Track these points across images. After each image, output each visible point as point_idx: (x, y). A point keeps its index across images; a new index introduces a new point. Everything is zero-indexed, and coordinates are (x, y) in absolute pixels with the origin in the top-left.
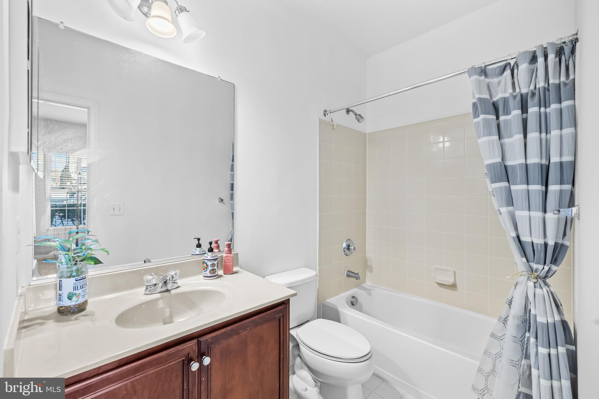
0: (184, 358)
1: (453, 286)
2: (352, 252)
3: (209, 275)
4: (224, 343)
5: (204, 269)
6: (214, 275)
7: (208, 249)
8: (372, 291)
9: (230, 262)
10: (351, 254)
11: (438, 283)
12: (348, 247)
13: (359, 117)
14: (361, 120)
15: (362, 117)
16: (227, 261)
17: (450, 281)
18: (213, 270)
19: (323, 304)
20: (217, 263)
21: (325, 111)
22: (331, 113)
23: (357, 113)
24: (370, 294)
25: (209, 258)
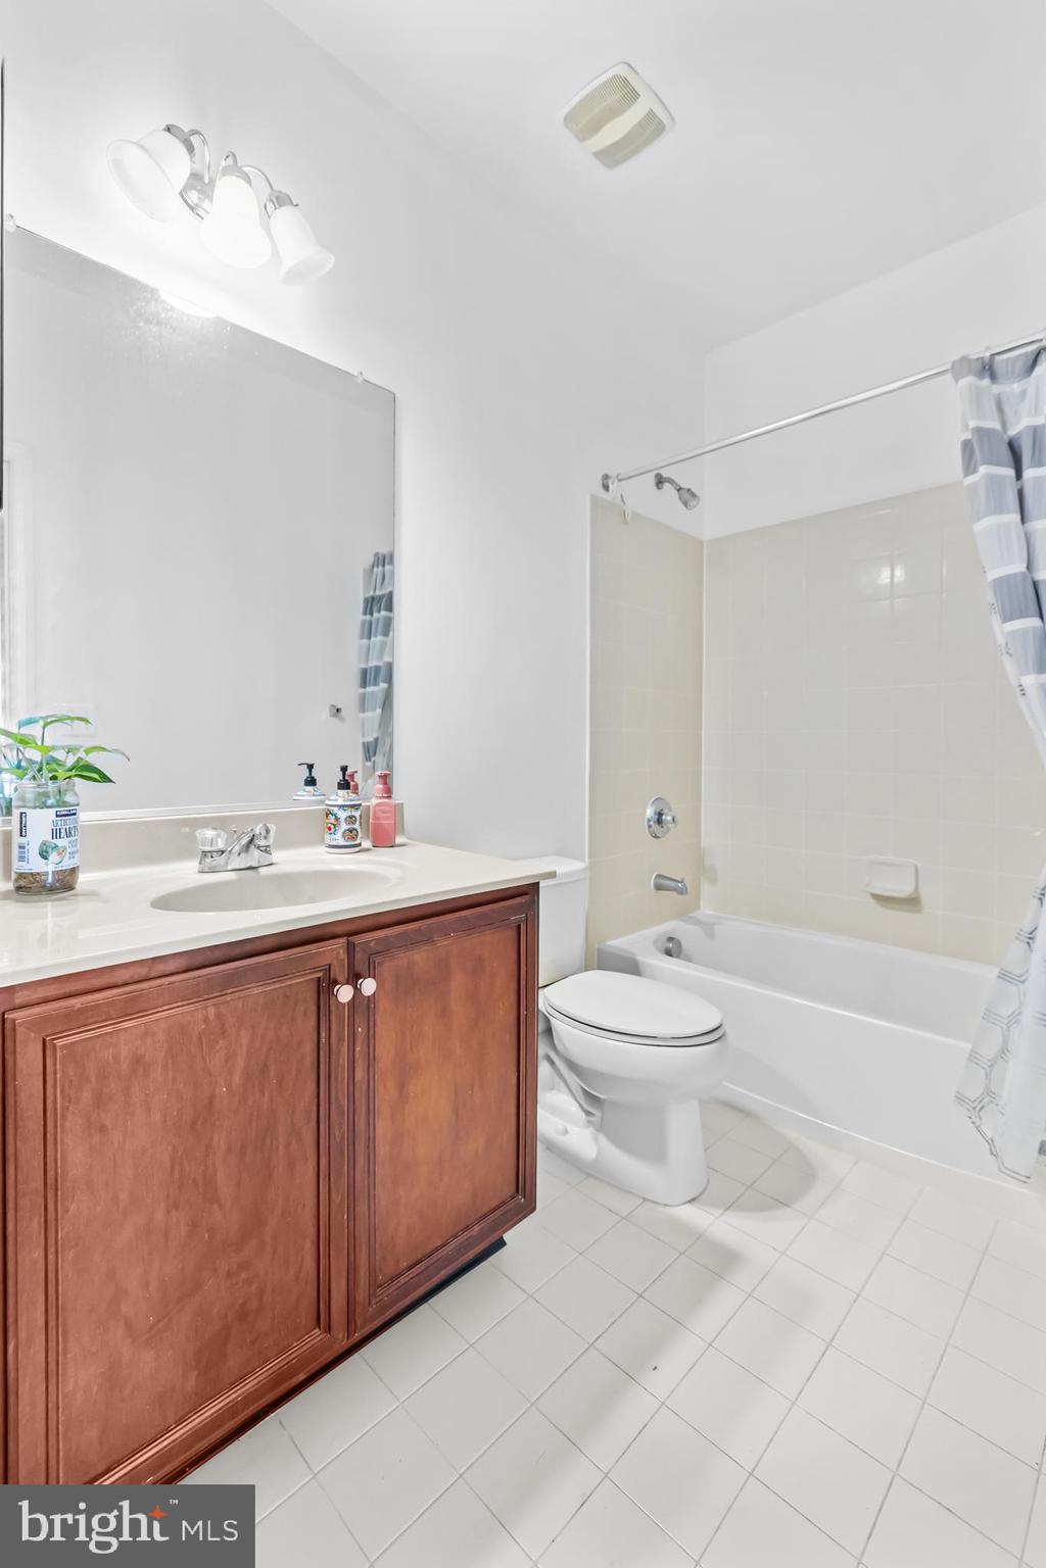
0: (320, 974)
1: (912, 902)
2: (668, 830)
3: (342, 842)
4: (402, 959)
5: (330, 829)
6: (351, 843)
7: (339, 784)
8: (716, 927)
9: (388, 818)
10: (665, 834)
11: (876, 897)
12: (659, 819)
13: (686, 496)
14: (692, 503)
15: (694, 495)
16: (380, 814)
17: (904, 889)
18: (351, 831)
19: (598, 950)
20: (360, 816)
21: (606, 477)
22: (620, 480)
23: (682, 486)
24: (711, 935)
25: (340, 802)
